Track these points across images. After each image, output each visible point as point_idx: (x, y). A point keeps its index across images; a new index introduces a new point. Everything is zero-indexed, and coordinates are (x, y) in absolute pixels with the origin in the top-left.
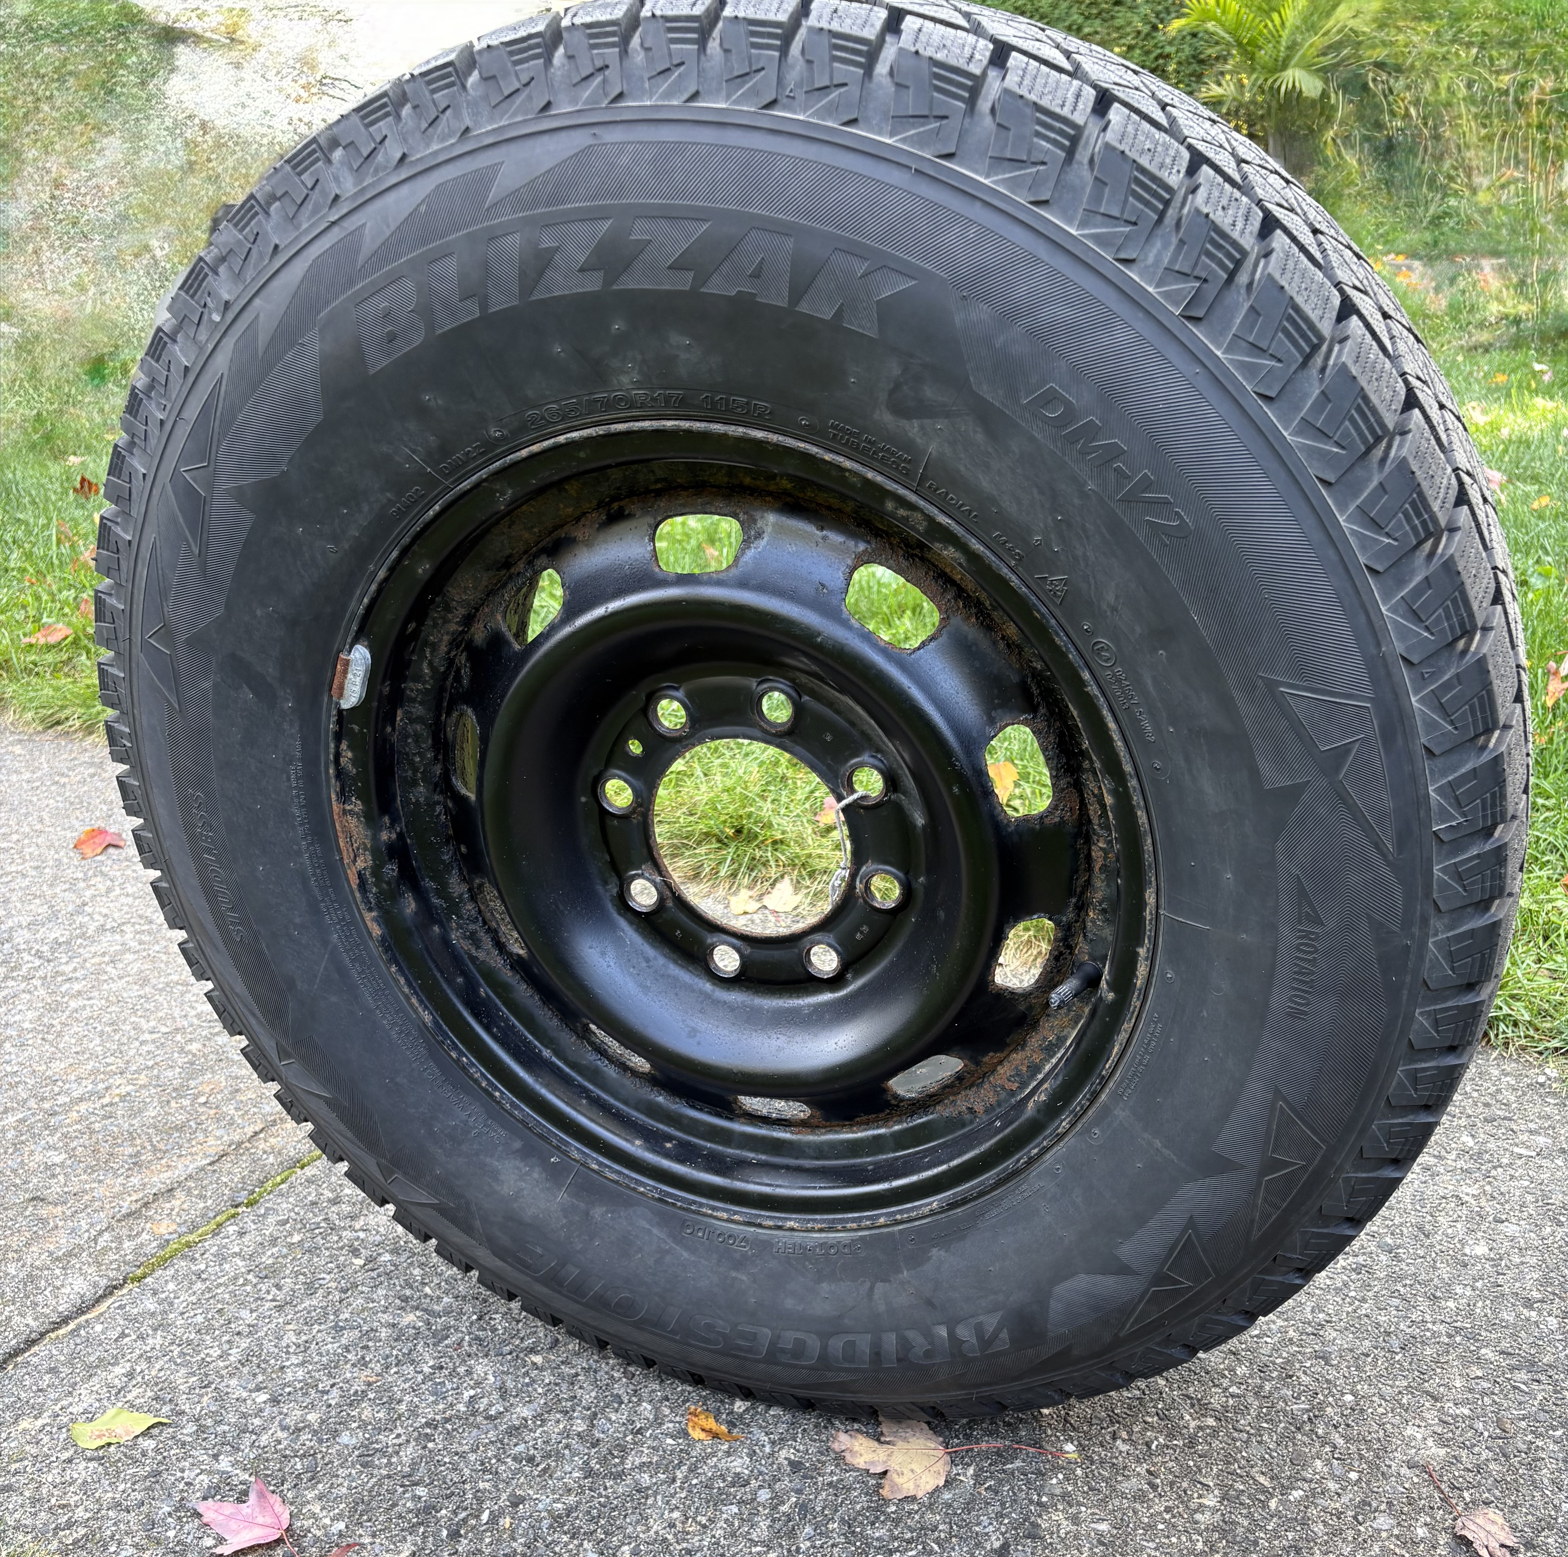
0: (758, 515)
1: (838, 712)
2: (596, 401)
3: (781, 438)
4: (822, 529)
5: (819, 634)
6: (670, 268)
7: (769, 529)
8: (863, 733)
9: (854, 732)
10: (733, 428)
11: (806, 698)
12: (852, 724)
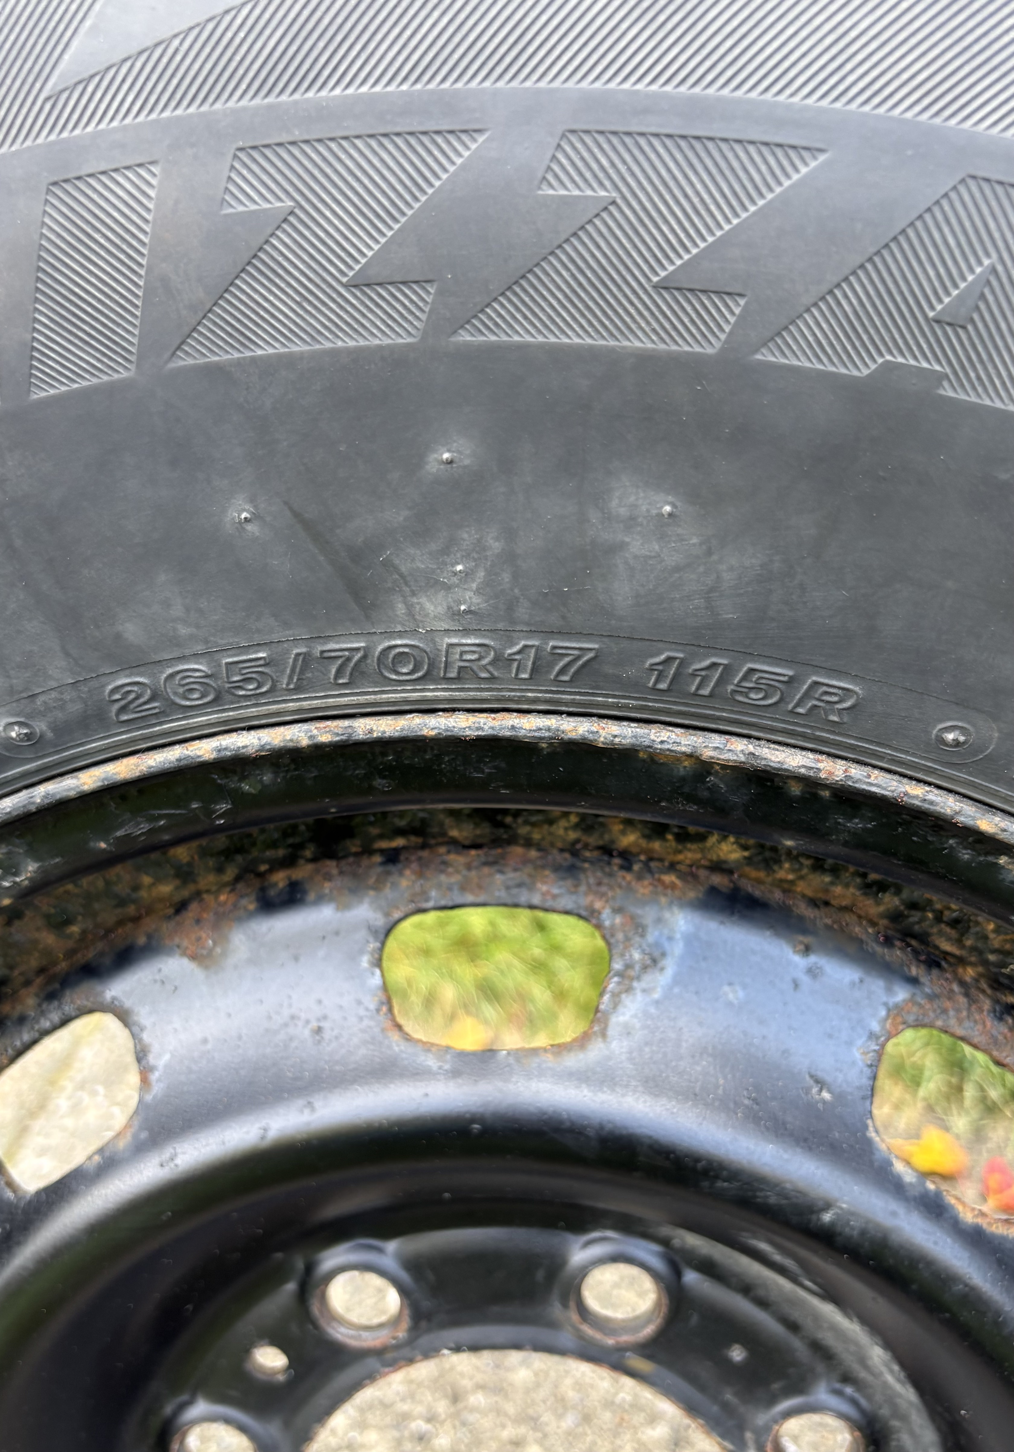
0: (648, 914)
1: (763, 1303)
2: (326, 658)
3: (856, 772)
4: (807, 950)
5: (828, 1206)
6: (662, 287)
7: (678, 949)
8: (818, 1348)
9: (797, 1344)
10: (717, 740)
11: (691, 1277)
12: (793, 1327)
